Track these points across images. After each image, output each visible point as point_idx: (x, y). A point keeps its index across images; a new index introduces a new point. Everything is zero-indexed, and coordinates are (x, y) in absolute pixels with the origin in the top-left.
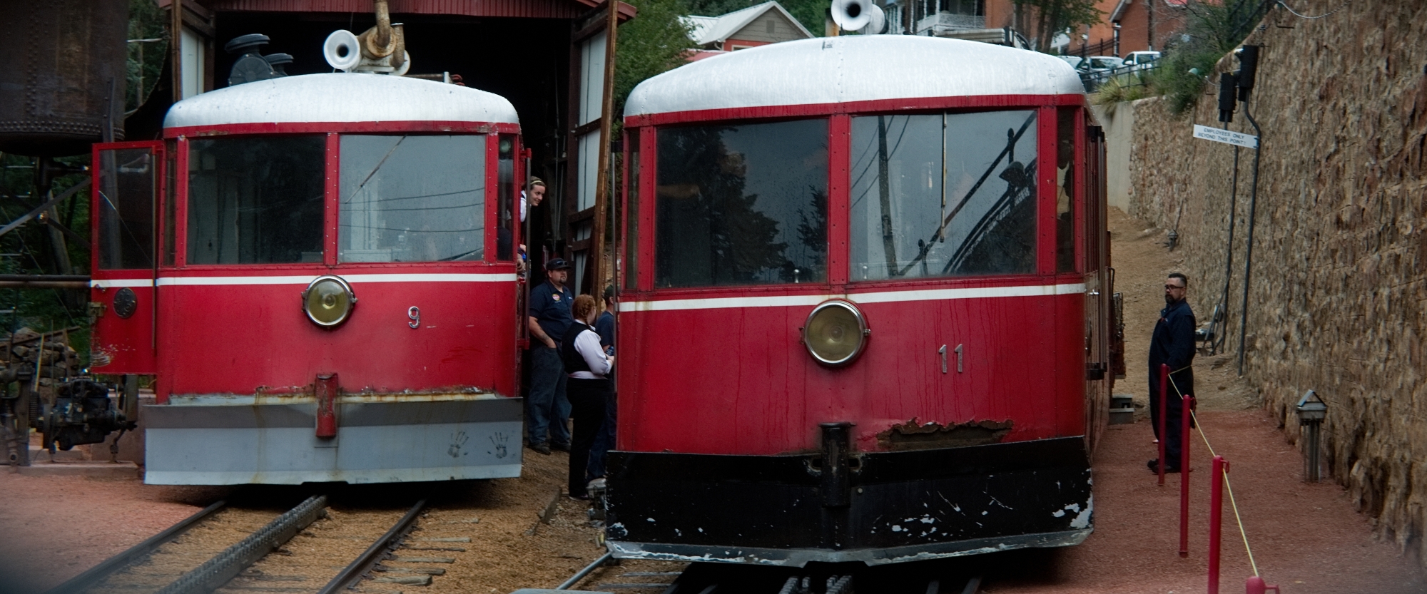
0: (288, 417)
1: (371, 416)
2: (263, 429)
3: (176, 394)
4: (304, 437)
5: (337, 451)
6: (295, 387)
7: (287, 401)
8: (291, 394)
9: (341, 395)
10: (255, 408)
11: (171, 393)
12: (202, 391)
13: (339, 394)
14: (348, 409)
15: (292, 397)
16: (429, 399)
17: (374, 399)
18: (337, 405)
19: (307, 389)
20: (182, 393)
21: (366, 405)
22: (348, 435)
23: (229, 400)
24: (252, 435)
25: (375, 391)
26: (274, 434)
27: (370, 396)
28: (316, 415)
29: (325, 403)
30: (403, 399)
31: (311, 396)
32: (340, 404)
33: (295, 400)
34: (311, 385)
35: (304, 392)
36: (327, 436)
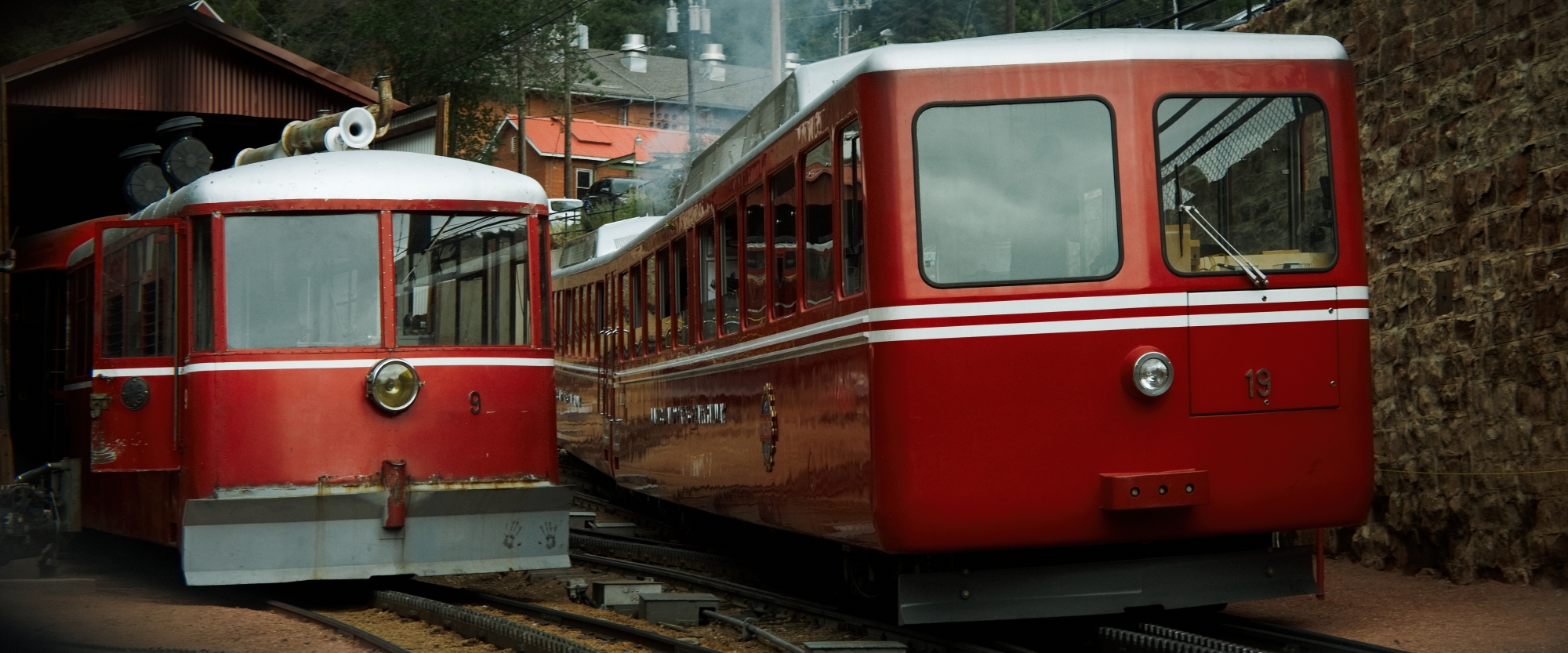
0: (352, 508)
1: (440, 506)
2: (321, 522)
3: (224, 486)
4: (368, 530)
5: (403, 542)
6: (361, 476)
7: (354, 491)
8: (356, 483)
9: (409, 484)
10: (319, 499)
11: (217, 486)
12: (255, 484)
13: (406, 483)
14: (418, 498)
15: (357, 486)
16: (492, 486)
17: (442, 487)
18: (407, 493)
19: (374, 478)
20: (230, 486)
21: (437, 493)
22: (415, 526)
23: (288, 492)
24: (309, 529)
25: (440, 478)
26: (332, 526)
27: (437, 484)
28: (386, 505)
29: (397, 491)
30: (469, 487)
31: (378, 485)
32: (411, 492)
33: (361, 490)
34: (378, 474)
35: (370, 481)
36: (394, 529)
